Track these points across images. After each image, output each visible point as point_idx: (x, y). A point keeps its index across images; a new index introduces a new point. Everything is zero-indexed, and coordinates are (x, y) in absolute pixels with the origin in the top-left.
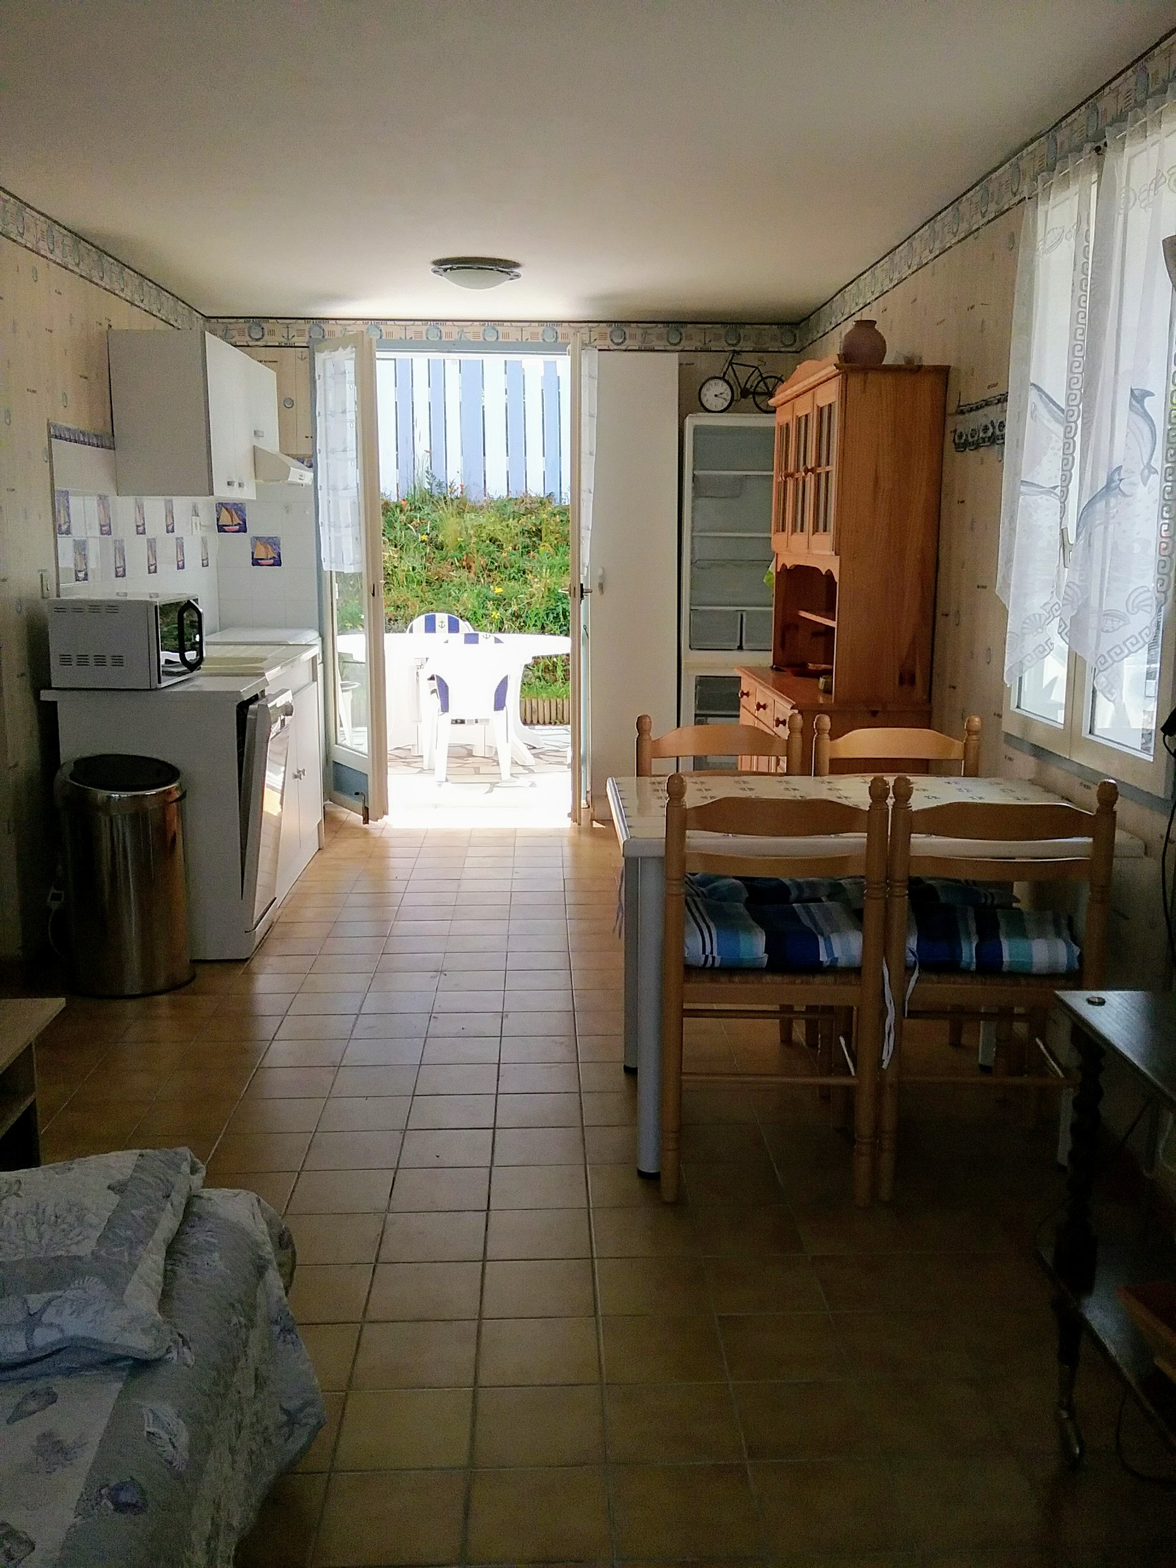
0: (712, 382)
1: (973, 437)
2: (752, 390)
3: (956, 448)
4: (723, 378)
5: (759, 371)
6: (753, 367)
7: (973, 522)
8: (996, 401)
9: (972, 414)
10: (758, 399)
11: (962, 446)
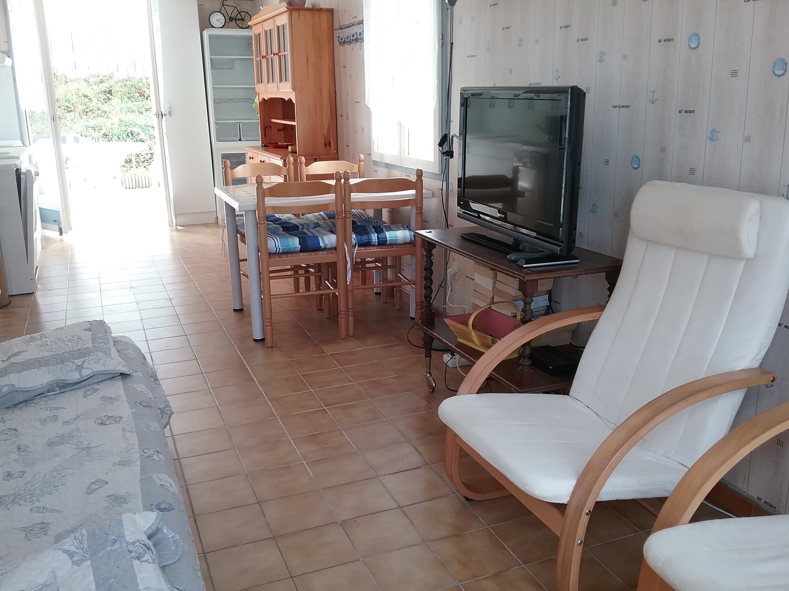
0: (215, 13)
1: (347, 39)
2: (234, 18)
3: (340, 44)
4: (220, 12)
5: (237, 9)
6: (234, 7)
7: (351, 75)
8: (357, 24)
9: (347, 29)
10: (238, 22)
11: (343, 43)
